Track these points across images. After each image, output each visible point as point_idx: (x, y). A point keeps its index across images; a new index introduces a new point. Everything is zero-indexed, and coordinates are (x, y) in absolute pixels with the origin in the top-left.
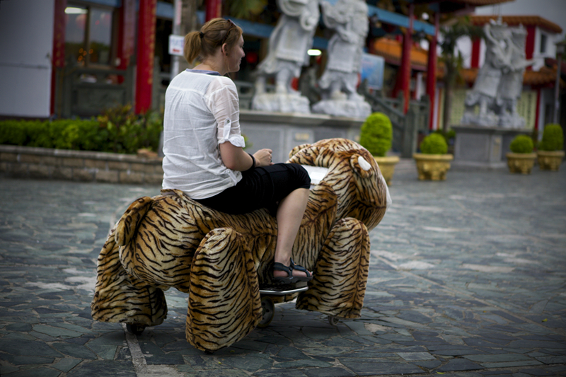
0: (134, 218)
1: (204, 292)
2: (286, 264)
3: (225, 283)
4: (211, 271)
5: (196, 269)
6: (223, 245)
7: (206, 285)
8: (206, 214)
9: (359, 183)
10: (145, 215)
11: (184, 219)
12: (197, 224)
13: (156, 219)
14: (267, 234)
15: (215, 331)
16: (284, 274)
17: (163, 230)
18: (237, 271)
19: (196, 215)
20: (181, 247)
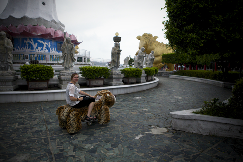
0: (58, 110)
1: (69, 123)
2: (89, 116)
3: (73, 121)
4: (70, 119)
5: (68, 118)
6: (73, 114)
7: (70, 121)
8: (72, 109)
9: (107, 99)
10: (61, 110)
11: (67, 110)
12: (69, 111)
13: (62, 110)
14: (85, 111)
15: (71, 130)
16: (88, 118)
17: (63, 112)
18: (76, 119)
19: (70, 109)
20: (66, 115)
